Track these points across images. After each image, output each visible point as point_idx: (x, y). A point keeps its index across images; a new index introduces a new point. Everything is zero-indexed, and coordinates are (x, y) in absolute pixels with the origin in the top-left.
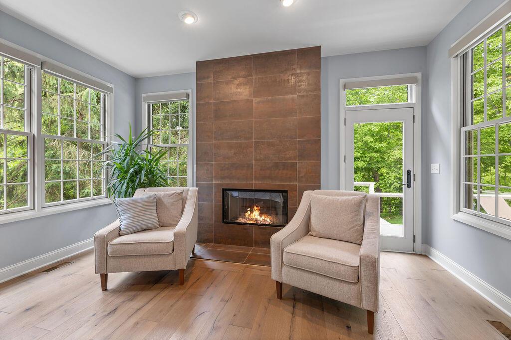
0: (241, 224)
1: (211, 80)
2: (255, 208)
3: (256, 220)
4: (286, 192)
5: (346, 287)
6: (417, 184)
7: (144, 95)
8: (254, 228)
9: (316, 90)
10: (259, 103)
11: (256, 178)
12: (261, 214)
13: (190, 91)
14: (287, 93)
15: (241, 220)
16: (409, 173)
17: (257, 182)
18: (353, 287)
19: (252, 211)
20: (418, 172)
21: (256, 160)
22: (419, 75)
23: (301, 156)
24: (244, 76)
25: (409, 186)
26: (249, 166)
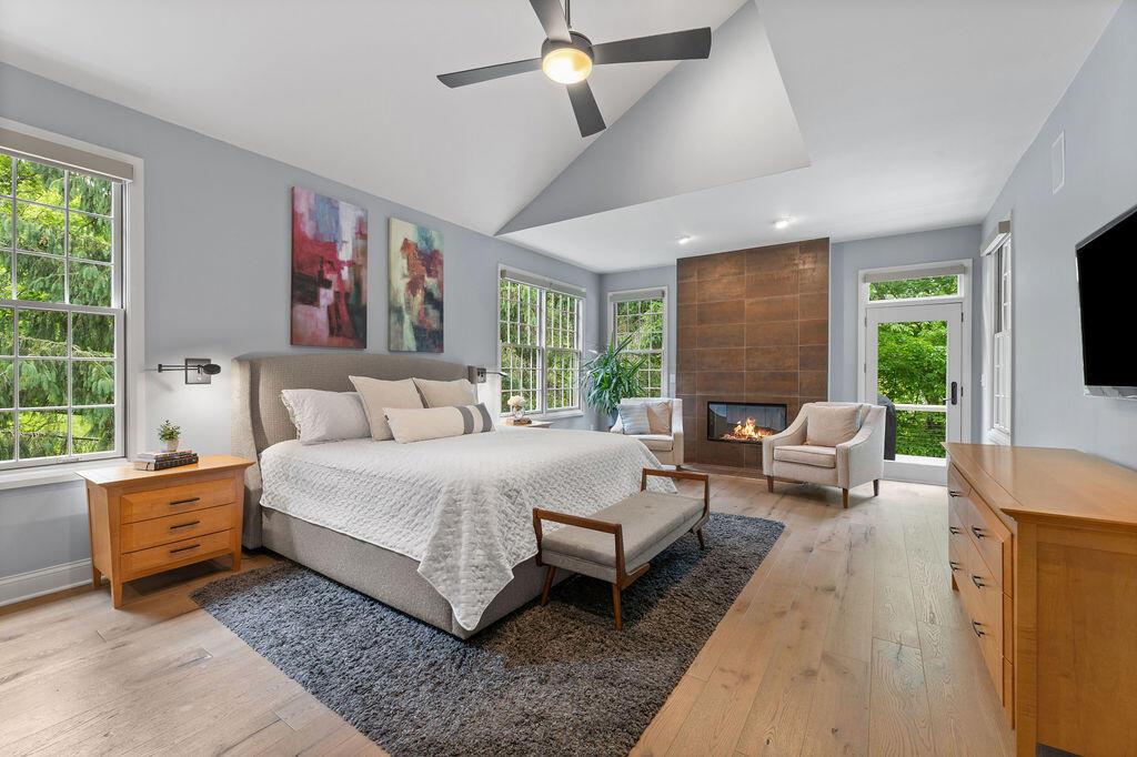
0: (728, 441)
1: (695, 279)
2: (749, 421)
3: (750, 437)
4: (784, 406)
5: (825, 472)
6: (966, 399)
7: (610, 294)
8: (744, 446)
9: (822, 288)
10: (751, 304)
11: (748, 390)
12: (756, 429)
13: (665, 288)
14: (786, 293)
15: (727, 437)
16: (954, 385)
17: (749, 394)
18: (830, 471)
19: (743, 426)
20: (966, 383)
21: (748, 369)
22: (968, 263)
23: (804, 365)
24: (735, 274)
25: (954, 402)
26: (741, 376)
